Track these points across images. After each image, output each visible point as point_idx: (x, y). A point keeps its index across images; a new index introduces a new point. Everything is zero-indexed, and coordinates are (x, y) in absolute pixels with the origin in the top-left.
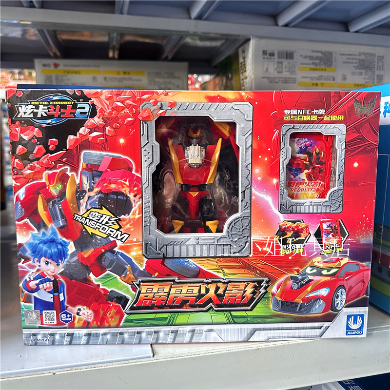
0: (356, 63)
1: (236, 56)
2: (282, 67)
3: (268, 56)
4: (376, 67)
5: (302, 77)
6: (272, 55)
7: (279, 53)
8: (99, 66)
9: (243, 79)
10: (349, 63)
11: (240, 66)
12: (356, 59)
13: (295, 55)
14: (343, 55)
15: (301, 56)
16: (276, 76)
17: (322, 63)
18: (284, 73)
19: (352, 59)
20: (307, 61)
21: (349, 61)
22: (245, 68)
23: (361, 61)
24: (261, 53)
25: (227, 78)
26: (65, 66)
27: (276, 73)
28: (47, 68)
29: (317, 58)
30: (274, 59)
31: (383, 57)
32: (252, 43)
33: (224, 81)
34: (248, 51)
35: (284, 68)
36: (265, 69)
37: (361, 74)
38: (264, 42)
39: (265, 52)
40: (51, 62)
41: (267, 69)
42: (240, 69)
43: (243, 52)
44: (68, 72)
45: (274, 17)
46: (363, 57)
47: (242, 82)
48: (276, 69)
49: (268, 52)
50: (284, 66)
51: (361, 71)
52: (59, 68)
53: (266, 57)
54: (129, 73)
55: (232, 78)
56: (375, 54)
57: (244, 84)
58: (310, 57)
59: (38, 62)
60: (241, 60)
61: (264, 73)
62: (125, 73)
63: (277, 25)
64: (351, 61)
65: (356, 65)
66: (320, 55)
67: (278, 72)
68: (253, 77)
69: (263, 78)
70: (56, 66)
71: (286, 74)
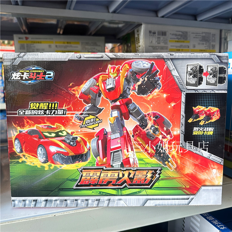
0: (200, 38)
1: (133, 33)
2: (160, 40)
3: (152, 34)
4: (211, 40)
5: (171, 46)
6: (154, 33)
7: (158, 33)
8: (52, 39)
9: (138, 47)
10: (197, 38)
11: (136, 39)
12: (200, 36)
13: (167, 34)
14: (193, 33)
15: (171, 34)
16: (157, 45)
17: (182, 38)
18: (161, 44)
19: (198, 36)
20: (174, 37)
21: (196, 37)
22: (139, 40)
23: (203, 37)
24: (148, 32)
25: (128, 46)
26: (32, 38)
27: (157, 43)
28: (21, 40)
29: (179, 35)
30: (155, 36)
31: (215, 34)
32: (143, 27)
33: (126, 47)
34: (141, 31)
35: (161, 41)
36: (151, 42)
37: (203, 44)
38: (149, 26)
39: (150, 32)
40: (24, 36)
41: (152, 42)
42: (136, 41)
43: (138, 31)
44: (34, 42)
45: (156, 12)
46: (204, 35)
47: (137, 48)
48: (156, 41)
49: (152, 32)
50: (161, 40)
51: (203, 42)
52: (28, 40)
53: (151, 34)
54: (70, 43)
55: (130, 46)
56: (210, 33)
57: (139, 50)
58: (175, 34)
59: (15, 36)
60: (136, 36)
61: (150, 43)
62: (68, 43)
63: (157, 16)
64: (198, 37)
65: (200, 39)
66: (181, 33)
67: (158, 43)
68: (144, 46)
69: (149, 46)
70: (27, 38)
71: (162, 44)
